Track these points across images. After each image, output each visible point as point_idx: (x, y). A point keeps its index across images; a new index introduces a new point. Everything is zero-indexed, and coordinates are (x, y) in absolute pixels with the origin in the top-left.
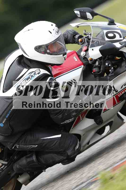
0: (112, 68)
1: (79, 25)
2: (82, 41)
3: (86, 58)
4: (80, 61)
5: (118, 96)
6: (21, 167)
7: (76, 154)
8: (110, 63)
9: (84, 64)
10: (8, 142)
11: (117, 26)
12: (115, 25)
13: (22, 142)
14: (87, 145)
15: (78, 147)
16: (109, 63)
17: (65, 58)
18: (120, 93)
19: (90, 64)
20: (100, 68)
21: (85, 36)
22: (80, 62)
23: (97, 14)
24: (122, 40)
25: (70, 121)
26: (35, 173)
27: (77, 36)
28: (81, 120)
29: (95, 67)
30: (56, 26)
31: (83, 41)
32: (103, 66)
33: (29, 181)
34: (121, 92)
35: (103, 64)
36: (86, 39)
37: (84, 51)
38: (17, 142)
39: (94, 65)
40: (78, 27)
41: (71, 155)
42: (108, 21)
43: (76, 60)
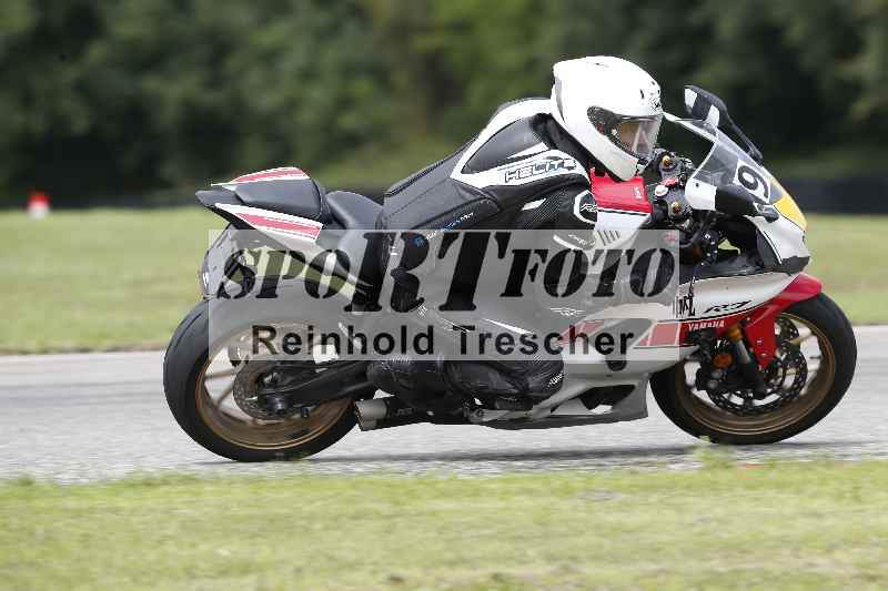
0: (715, 251)
2: (670, 162)
3: (665, 202)
4: (645, 200)
9: (653, 213)
19: (668, 216)
22: (646, 204)
31: (673, 166)
34: (700, 320)
37: (666, 186)
43: (638, 196)
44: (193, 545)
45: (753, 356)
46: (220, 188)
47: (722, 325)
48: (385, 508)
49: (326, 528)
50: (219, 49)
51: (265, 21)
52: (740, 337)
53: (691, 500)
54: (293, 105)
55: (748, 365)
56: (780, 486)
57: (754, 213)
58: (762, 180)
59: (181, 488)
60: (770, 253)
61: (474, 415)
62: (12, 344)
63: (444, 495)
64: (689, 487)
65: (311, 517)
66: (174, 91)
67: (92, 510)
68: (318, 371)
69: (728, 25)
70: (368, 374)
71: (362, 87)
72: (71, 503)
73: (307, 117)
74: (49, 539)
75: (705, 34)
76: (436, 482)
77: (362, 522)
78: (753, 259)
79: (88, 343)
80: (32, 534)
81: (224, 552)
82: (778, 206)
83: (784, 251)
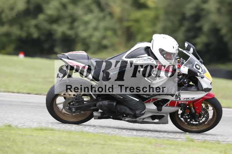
0: (187, 84)
15: (143, 112)
28: (150, 102)
33: (97, 118)
41: (137, 114)
44: (51, 147)
45: (195, 111)
46: (64, 54)
47: (187, 103)
48: (102, 142)
49: (86, 146)
50: (73, 19)
51: (86, 14)
52: (192, 106)
53: (182, 149)
54: (91, 36)
55: (193, 113)
56: (206, 148)
57: (198, 76)
58: (201, 68)
59: (50, 132)
60: (201, 86)
61: (123, 118)
62: (10, 90)
63: (118, 141)
64: (182, 145)
65: (83, 143)
66: (60, 29)
67: (26, 135)
68: (85, 103)
69: (206, 27)
70: (97, 105)
71: (109, 33)
72: (20, 132)
73: (94, 39)
74: (14, 141)
75: (200, 29)
76: (116, 137)
77: (95, 145)
78: (197, 88)
79: (30, 92)
80: (10, 139)
81: (59, 149)
82: (205, 75)
83: (205, 86)
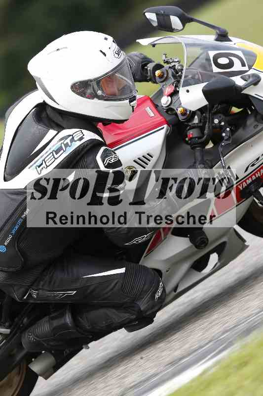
0: (228, 129)
1: (156, 42)
2: (162, 74)
3: (172, 110)
4: (159, 115)
5: (239, 189)
6: (38, 339)
7: (156, 308)
8: (223, 119)
9: (167, 123)
10: (15, 285)
11: (235, 44)
12: (230, 40)
13: (43, 286)
14: (174, 294)
15: (160, 294)
16: (221, 118)
17: (133, 107)
18: (242, 183)
19: (180, 121)
20: (202, 129)
21: (166, 66)
22: (160, 119)
23: (191, 20)
24: (246, 71)
25: (144, 239)
26: (66, 352)
27: (150, 67)
28: (163, 239)
29: (193, 128)
30: (113, 41)
31: (165, 76)
32: (209, 124)
33: (52, 370)
34: (244, 179)
35: (209, 122)
36: (170, 72)
37: (168, 96)
38: (33, 285)
39: (190, 124)
40: (154, 46)
42: (215, 33)
43: (152, 115)
82: (256, 67)
